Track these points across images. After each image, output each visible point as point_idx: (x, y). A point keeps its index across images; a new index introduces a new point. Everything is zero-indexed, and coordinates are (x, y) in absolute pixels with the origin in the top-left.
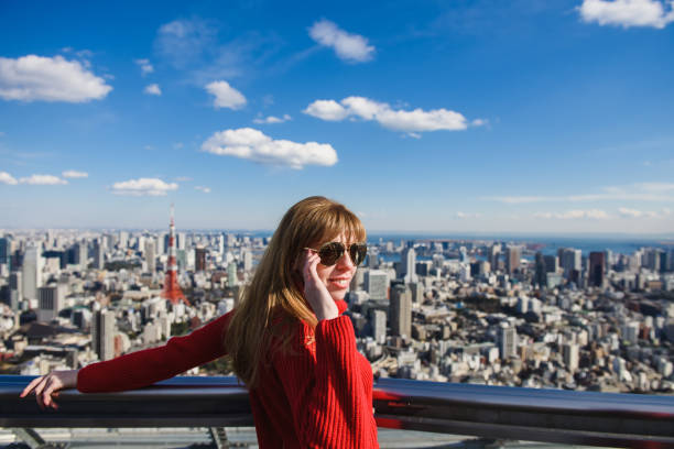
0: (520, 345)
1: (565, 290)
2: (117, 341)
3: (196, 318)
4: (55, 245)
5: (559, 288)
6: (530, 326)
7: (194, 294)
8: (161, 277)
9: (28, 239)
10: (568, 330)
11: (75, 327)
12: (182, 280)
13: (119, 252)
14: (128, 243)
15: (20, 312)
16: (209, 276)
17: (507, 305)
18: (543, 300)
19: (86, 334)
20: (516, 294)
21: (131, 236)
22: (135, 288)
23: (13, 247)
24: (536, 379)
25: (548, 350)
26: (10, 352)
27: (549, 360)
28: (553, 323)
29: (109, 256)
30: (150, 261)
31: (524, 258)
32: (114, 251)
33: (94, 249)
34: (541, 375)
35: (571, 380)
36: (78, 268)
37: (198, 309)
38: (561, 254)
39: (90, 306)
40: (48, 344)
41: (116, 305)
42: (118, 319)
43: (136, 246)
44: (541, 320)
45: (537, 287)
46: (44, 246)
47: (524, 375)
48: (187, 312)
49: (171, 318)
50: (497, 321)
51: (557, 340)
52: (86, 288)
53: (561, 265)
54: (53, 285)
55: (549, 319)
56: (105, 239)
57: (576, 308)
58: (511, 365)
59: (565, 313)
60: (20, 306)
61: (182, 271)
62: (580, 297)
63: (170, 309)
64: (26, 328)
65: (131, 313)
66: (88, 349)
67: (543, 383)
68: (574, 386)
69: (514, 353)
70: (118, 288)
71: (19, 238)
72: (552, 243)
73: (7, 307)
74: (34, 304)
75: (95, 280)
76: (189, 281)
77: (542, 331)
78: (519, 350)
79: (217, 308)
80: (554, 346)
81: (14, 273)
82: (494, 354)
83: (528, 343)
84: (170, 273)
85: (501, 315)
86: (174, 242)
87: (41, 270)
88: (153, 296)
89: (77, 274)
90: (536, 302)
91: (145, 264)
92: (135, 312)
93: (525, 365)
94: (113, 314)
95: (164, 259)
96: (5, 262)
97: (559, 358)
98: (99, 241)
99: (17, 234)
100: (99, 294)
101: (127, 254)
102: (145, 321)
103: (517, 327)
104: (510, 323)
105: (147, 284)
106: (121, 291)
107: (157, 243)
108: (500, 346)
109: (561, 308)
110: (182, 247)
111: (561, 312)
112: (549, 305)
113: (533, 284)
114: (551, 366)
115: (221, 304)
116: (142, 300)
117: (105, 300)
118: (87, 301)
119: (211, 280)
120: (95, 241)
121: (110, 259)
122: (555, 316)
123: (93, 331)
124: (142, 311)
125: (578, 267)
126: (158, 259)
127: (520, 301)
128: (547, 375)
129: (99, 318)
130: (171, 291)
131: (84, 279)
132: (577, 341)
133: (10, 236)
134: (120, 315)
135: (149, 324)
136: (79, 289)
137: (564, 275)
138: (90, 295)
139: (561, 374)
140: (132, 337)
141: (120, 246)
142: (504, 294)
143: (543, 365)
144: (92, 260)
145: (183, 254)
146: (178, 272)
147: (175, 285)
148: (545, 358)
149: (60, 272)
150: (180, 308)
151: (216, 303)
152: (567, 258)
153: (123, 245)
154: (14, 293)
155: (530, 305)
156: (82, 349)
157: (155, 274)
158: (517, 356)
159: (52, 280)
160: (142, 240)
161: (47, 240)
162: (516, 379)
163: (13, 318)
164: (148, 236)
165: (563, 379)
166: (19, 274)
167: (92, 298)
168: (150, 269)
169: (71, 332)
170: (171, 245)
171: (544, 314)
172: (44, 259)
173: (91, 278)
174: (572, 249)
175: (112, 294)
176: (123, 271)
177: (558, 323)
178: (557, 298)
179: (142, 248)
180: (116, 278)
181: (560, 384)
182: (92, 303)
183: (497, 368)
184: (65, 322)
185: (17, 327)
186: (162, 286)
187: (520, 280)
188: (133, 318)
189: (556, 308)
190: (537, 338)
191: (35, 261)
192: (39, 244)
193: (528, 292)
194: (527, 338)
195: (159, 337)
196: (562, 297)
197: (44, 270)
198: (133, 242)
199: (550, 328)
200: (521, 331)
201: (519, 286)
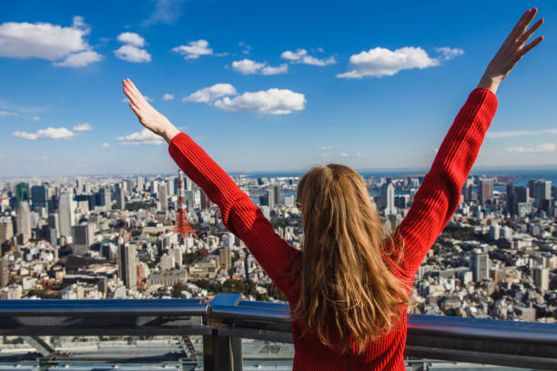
0: (493, 268)
1: (536, 219)
2: (139, 269)
3: (204, 248)
4: (84, 190)
5: (530, 216)
6: (503, 253)
7: (201, 229)
8: (173, 215)
9: (62, 186)
10: (538, 255)
11: (104, 258)
12: (190, 217)
13: (137, 195)
14: (144, 186)
15: (59, 247)
16: (213, 213)
17: (480, 232)
18: (514, 228)
19: (113, 264)
20: (489, 223)
21: (146, 180)
22: (151, 224)
23: (50, 193)
24: (508, 299)
25: (519, 273)
26: (53, 280)
27: (521, 281)
28: (524, 249)
29: (129, 198)
30: (163, 202)
31: (495, 190)
32: (133, 194)
33: (116, 193)
34: (513, 296)
35: (541, 300)
36: (104, 209)
37: (205, 241)
38: (531, 184)
39: (116, 241)
40: (82, 273)
41: (137, 239)
42: (139, 251)
43: (150, 189)
44: (513, 246)
45: (509, 216)
46: (75, 192)
47: (497, 296)
48: (195, 244)
49: (182, 249)
50: (471, 247)
51: (528, 264)
52: (111, 226)
53: (531, 196)
54: (84, 224)
55: (521, 245)
56: (125, 184)
57: (547, 234)
58: (484, 287)
59: (536, 239)
60: (59, 242)
61: (190, 209)
62: (551, 224)
63: (181, 242)
64: (64, 260)
65: (149, 245)
66: (115, 276)
67: (515, 304)
68: (545, 306)
69: (488, 277)
70: (137, 224)
71: (54, 185)
72: (523, 175)
73: (48, 243)
74: (70, 240)
75: (118, 218)
76: (197, 218)
77: (513, 256)
78: (492, 274)
79: (221, 240)
80: (525, 270)
81: (52, 214)
82: (468, 277)
83: (500, 268)
84: (180, 211)
85: (475, 242)
86: (183, 184)
87: (73, 211)
88: (167, 231)
89: (103, 214)
90: (508, 231)
91: (159, 204)
92: (153, 245)
93: (497, 287)
94: (134, 247)
95: (175, 199)
96: (45, 206)
97: (531, 281)
98: (120, 185)
99: (53, 182)
100: (122, 230)
101: (143, 196)
102: (161, 252)
103: (489, 253)
104: (483, 249)
105: (161, 221)
106: (140, 227)
107: (168, 186)
108: (474, 270)
109: (532, 235)
110: (189, 189)
111: (532, 239)
112: (520, 232)
113: (504, 213)
114: (522, 287)
115: (224, 236)
116: (158, 234)
117: (127, 235)
118: (113, 237)
119: (215, 216)
120: (117, 185)
121: (130, 201)
122: (526, 242)
123: (119, 261)
124: (159, 244)
125: (548, 196)
126: (170, 200)
127: (492, 229)
128: (518, 296)
129: (123, 250)
130: (181, 226)
131: (109, 218)
132: (548, 265)
133: (47, 183)
134: (140, 247)
135: (165, 255)
136: (106, 227)
137: (534, 205)
138: (114, 231)
139: (532, 295)
140: (151, 266)
141: (138, 190)
142: (478, 223)
143: (515, 287)
144: (115, 202)
145: (190, 195)
146: (187, 210)
147: (185, 221)
148: (517, 281)
149: (89, 212)
150: (190, 241)
151: (220, 236)
152: (537, 188)
153: (140, 188)
154: (53, 231)
155: (502, 232)
156: (110, 276)
157: (167, 212)
158: (491, 279)
159: (83, 219)
160: (156, 183)
161: (77, 186)
162: (489, 299)
163: (53, 252)
164: (160, 180)
165: (534, 300)
166: (56, 215)
167: (117, 234)
168: (163, 208)
169: (101, 262)
170: (180, 187)
171: (515, 240)
172: (76, 202)
173: (115, 217)
174: (542, 181)
175: (134, 230)
176: (141, 210)
177: (528, 249)
178: (528, 226)
179: (156, 191)
180: (135, 216)
181: (531, 304)
182: (117, 238)
183: (472, 290)
184: (95, 254)
185: (57, 259)
186: (174, 222)
187: (493, 210)
188: (151, 250)
189: (527, 235)
190: (509, 262)
191: (69, 204)
192: (71, 190)
193: (500, 220)
194: (499, 262)
195: (174, 266)
196: (533, 225)
197: (76, 212)
198: (148, 185)
199: (521, 253)
200: (493, 256)
201: (491, 216)
